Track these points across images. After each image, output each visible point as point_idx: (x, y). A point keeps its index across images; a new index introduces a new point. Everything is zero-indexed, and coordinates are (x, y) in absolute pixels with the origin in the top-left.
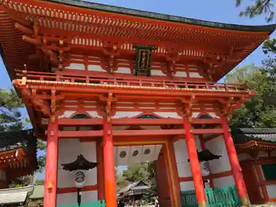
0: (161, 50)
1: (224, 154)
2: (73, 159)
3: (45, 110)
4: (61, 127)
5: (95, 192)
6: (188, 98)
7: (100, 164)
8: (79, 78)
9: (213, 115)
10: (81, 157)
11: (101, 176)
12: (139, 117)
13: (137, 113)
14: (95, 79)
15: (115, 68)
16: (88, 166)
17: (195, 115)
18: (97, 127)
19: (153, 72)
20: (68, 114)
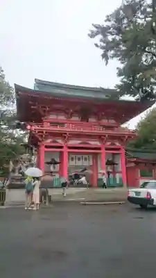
0: (95, 110)
1: (120, 165)
2: (49, 160)
3: (40, 139)
4: (46, 147)
5: (58, 174)
6: (105, 136)
7: (61, 163)
8: (55, 124)
9: (117, 144)
10: (53, 160)
11: (61, 168)
12: (81, 143)
13: (80, 142)
14: (62, 124)
15: (71, 117)
16: (56, 163)
17: (109, 143)
18: (61, 147)
19: (90, 120)
20: (49, 141)
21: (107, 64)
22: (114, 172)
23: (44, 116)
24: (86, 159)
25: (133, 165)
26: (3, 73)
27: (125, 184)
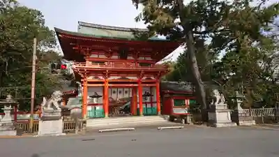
0: (131, 49)
2: (93, 94)
3: (82, 76)
4: (89, 83)
5: (102, 106)
6: (141, 72)
8: (96, 62)
9: (153, 78)
13: (119, 77)
14: (102, 63)
15: (111, 56)
16: (99, 97)
17: (144, 78)
18: (102, 83)
19: (128, 58)
20: (91, 78)
21: (137, 8)
22: (151, 103)
23: (85, 56)
24: (126, 92)
25: (168, 95)
26: (44, 18)
27: (159, 112)
